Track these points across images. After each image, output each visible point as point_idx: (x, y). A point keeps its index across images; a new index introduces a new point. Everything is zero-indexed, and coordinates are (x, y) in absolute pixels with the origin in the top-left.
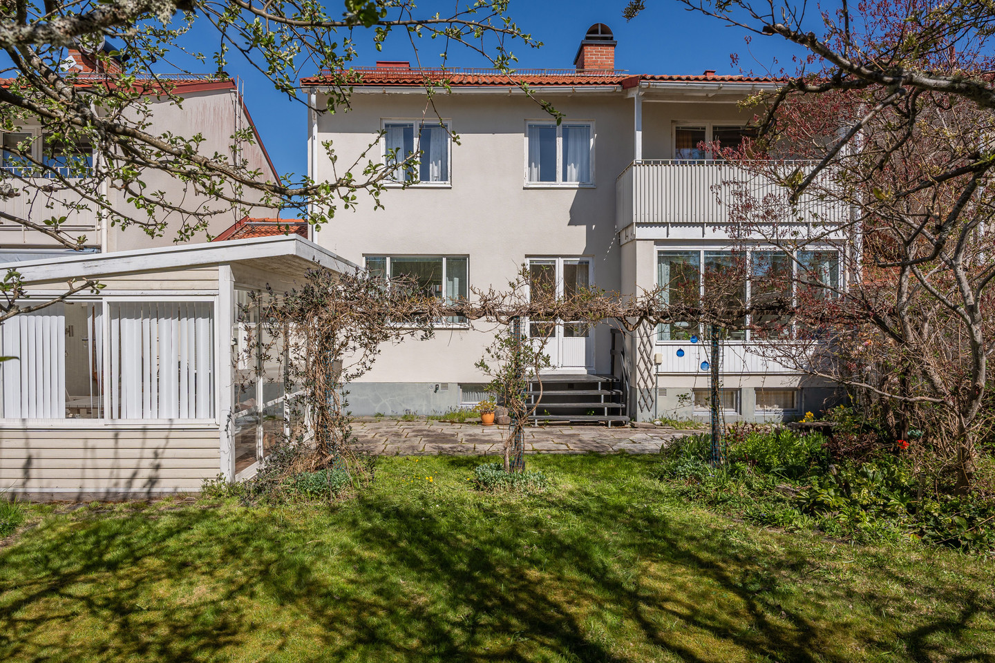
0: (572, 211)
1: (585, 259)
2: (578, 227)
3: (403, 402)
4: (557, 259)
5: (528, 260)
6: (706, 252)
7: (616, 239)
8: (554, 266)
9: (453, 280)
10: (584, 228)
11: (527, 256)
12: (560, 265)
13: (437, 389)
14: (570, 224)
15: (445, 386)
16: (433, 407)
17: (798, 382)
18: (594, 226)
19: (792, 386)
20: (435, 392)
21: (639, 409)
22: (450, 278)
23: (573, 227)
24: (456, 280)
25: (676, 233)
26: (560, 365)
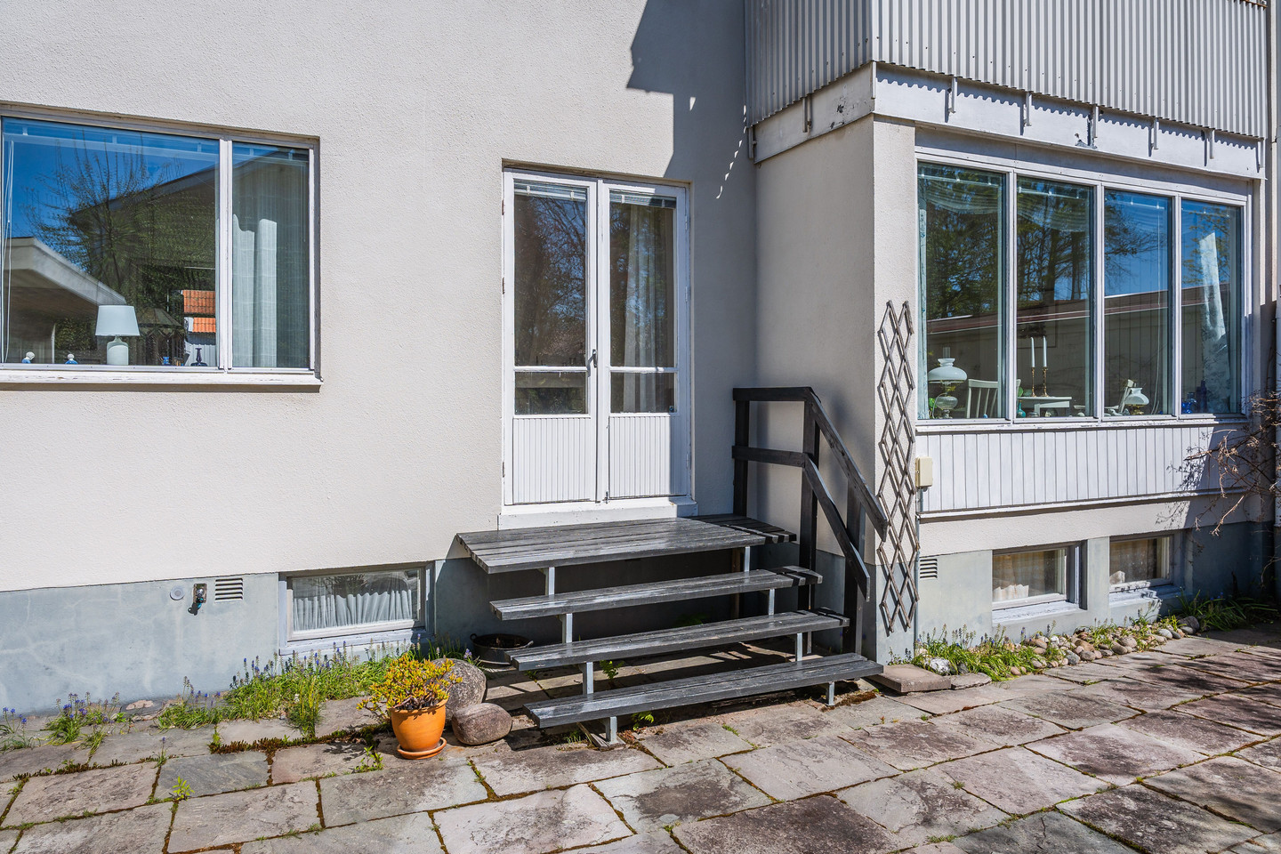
0: (640, 48)
1: (667, 192)
2: (653, 96)
3: (61, 661)
4: (591, 185)
5: (510, 177)
6: (1024, 181)
7: (747, 143)
8: (584, 204)
9: (254, 228)
10: (667, 101)
11: (508, 166)
12: (600, 200)
13: (199, 601)
14: (632, 84)
15: (231, 587)
16: (185, 668)
17: (1184, 515)
18: (692, 101)
19: (1175, 526)
20: (194, 610)
21: (880, 626)
22: (247, 220)
23: (639, 95)
24: (268, 227)
25: (973, 114)
26: (602, 496)
